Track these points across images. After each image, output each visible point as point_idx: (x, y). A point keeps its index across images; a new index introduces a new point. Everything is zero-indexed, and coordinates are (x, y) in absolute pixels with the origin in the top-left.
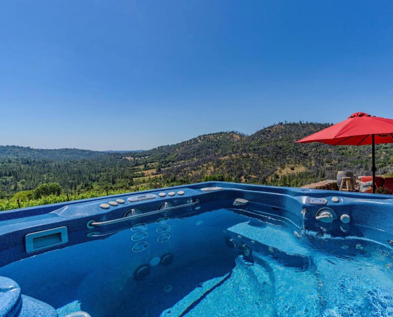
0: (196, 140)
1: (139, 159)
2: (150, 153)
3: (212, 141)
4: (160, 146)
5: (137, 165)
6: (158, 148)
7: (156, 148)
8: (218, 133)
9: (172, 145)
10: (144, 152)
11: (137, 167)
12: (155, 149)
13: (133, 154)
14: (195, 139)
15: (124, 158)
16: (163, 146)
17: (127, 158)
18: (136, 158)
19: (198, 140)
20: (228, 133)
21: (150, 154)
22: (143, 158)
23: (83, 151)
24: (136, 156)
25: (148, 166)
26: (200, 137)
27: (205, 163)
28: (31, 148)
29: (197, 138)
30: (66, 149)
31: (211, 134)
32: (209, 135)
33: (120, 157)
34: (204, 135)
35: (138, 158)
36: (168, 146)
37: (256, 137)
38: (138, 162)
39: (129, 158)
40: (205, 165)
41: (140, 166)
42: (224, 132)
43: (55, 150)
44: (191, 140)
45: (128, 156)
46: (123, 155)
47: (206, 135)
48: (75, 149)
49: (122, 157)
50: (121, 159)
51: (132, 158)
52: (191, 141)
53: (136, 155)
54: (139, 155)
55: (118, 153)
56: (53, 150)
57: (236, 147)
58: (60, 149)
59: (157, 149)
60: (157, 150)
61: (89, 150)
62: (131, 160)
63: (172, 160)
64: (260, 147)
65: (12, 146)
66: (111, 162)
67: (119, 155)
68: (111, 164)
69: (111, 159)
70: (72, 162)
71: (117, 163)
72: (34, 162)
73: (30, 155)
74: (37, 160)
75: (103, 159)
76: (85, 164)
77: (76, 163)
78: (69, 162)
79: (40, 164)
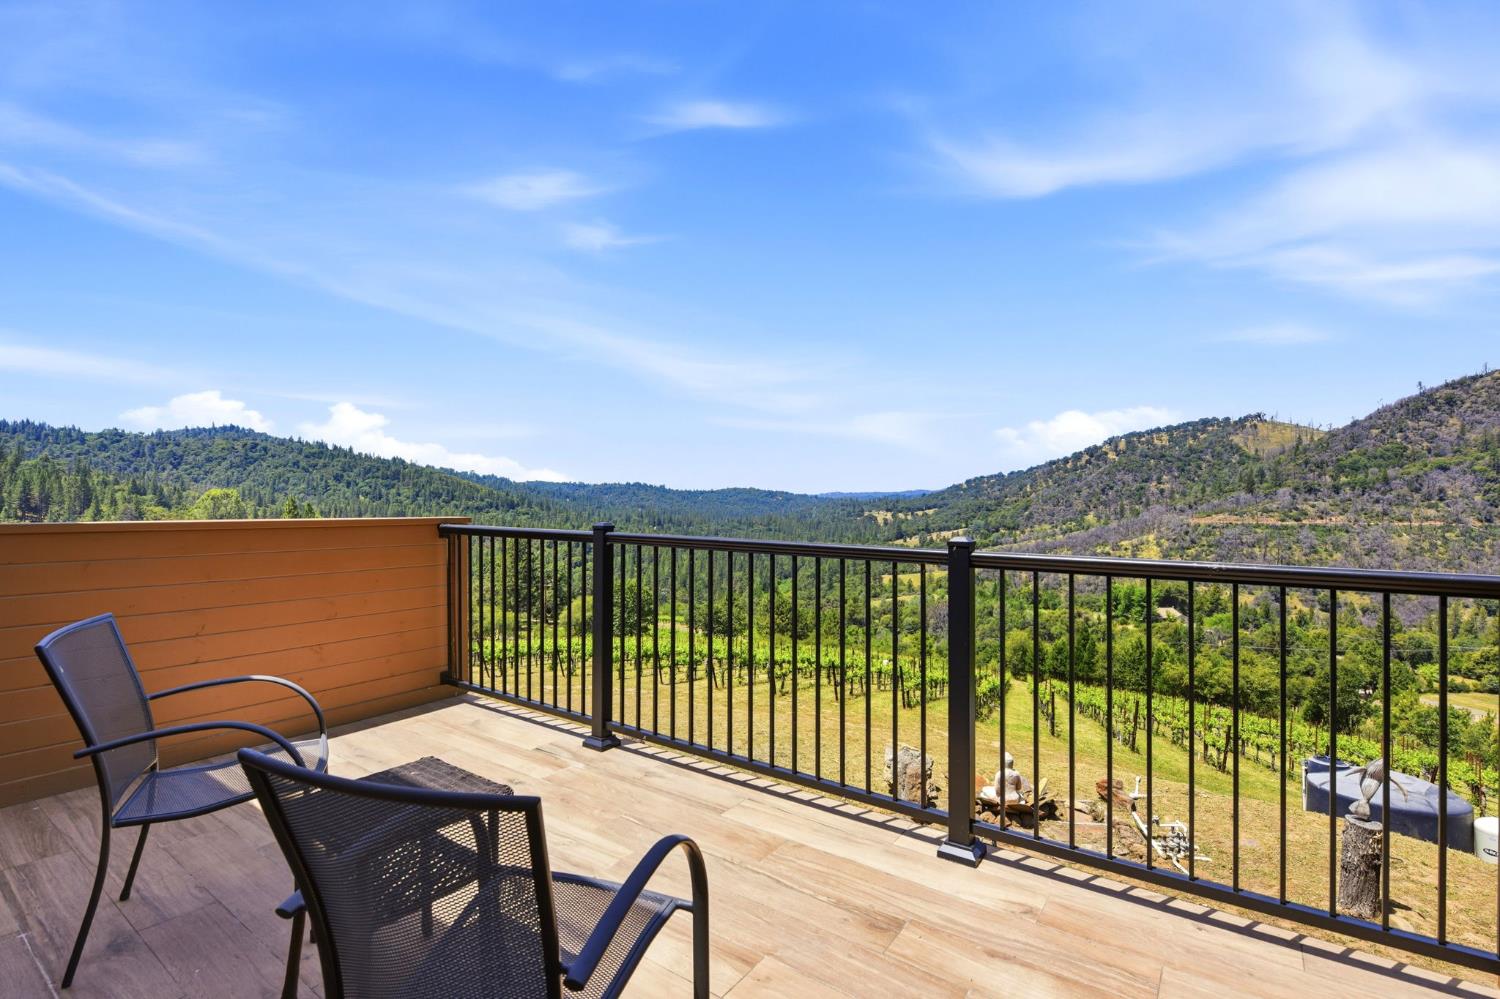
0: (1099, 452)
1: (909, 517)
2: (942, 499)
3: (1163, 456)
4: (972, 477)
5: (900, 535)
6: (968, 482)
7: (961, 485)
8: (1189, 424)
9: (1012, 473)
10: (924, 495)
11: (900, 541)
12: (957, 487)
13: (892, 502)
14: (1092, 451)
15: (866, 514)
16: (982, 477)
17: (875, 513)
18: (901, 516)
19: (1106, 453)
20: (1236, 423)
21: (941, 502)
22: (920, 513)
23: (771, 494)
24: (899, 508)
25: (932, 540)
26: (1111, 441)
27: (1125, 537)
28: (667, 487)
29: (1101, 448)
30: (735, 489)
31: (1158, 430)
32: (1150, 432)
33: (857, 510)
34: (1133, 434)
35: (906, 515)
36: (1000, 475)
37: (1375, 432)
38: (903, 527)
39: (881, 516)
40: (1125, 543)
41: (908, 539)
42: (1215, 419)
43: (712, 492)
44: (1081, 453)
45: (878, 509)
46: (866, 504)
47: (1140, 435)
48: (751, 491)
49: (863, 511)
50: (859, 516)
51: (889, 516)
52: (1077, 456)
53: (901, 505)
54: (908, 505)
55: (851, 499)
56: (708, 492)
57: (1267, 473)
58: (723, 490)
59: (965, 486)
60: (964, 490)
61: (783, 492)
62: (886, 521)
63: (1008, 522)
64: (1391, 472)
66: (833, 525)
67: (854, 507)
68: (832, 531)
69: (834, 518)
70: (744, 524)
71: (847, 529)
72: (670, 521)
73: (664, 506)
74: (675, 518)
75: (814, 516)
76: (770, 530)
77: (751, 525)
78: (736, 524)
79: (680, 526)
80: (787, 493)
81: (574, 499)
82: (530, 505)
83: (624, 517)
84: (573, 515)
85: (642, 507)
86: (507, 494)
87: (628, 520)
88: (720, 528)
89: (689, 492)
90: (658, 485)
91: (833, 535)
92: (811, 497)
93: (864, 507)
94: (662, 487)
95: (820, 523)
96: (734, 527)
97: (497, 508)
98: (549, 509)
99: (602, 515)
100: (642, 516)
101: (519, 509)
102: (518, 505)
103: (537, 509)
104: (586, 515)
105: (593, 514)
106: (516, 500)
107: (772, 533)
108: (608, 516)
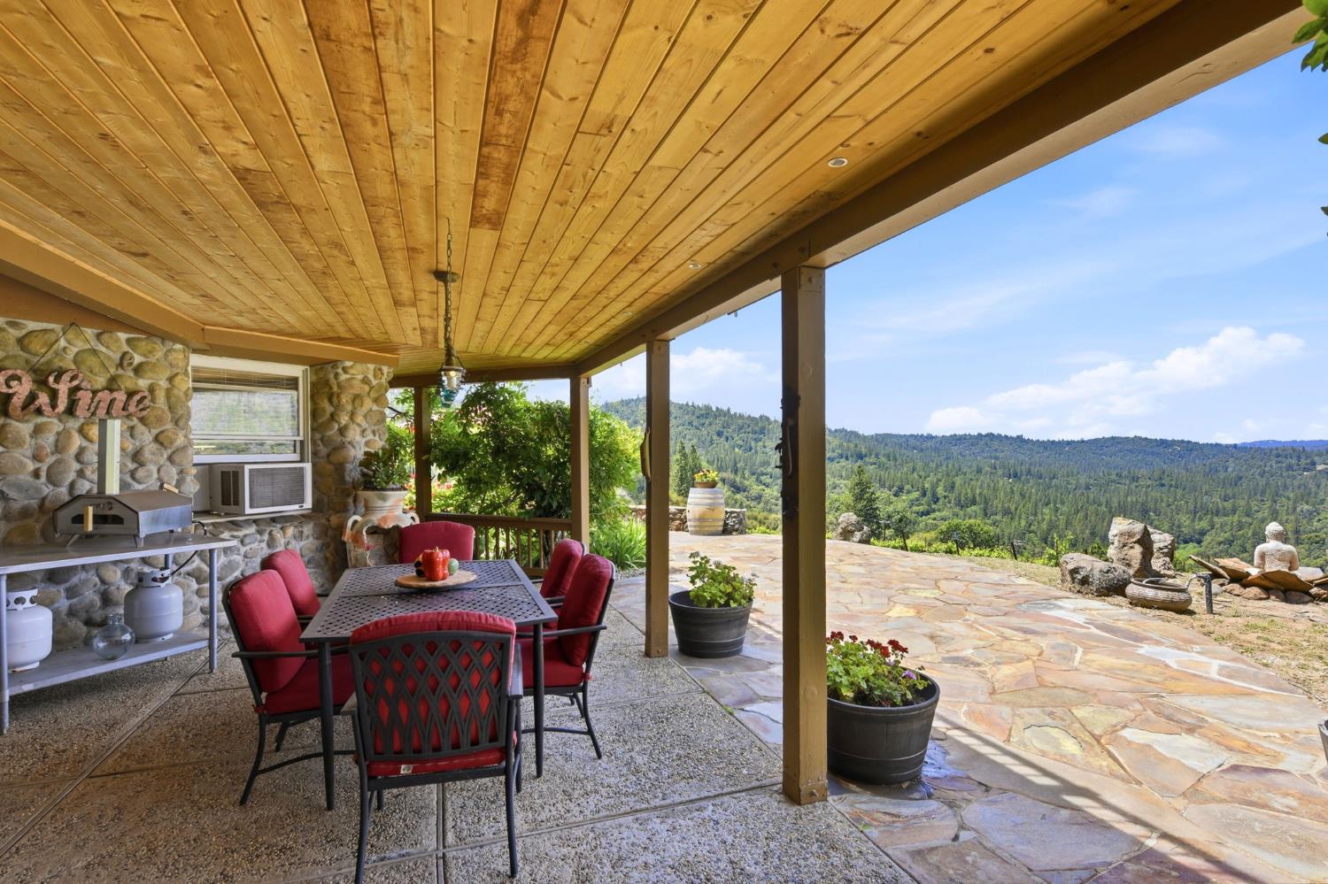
23: (1163, 442)
28: (1026, 437)
30: (1113, 438)
33: (1303, 462)
43: (1083, 441)
46: (1320, 455)
48: (1137, 439)
49: (1314, 464)
55: (1294, 450)
61: (1183, 441)
65: (988, 435)
66: (1262, 482)
67: (1299, 458)
68: (1261, 488)
69: (1264, 472)
70: (1126, 477)
71: (1285, 487)
72: (1029, 472)
73: (1021, 457)
74: (1034, 470)
75: (1230, 470)
76: (1163, 485)
77: (1135, 479)
78: (1114, 477)
79: (1040, 478)
80: (1189, 442)
81: (922, 450)
82: (877, 456)
83: (974, 468)
84: (920, 465)
85: (996, 458)
86: (856, 446)
87: (979, 471)
88: (1092, 481)
89: (1053, 442)
90: (1015, 435)
91: (1263, 493)
92: (1227, 446)
93: (1316, 459)
94: (1020, 438)
95: (1241, 478)
96: (1114, 481)
97: (847, 459)
98: (895, 459)
99: (950, 466)
100: (995, 468)
101: (867, 459)
102: (866, 456)
103: (883, 459)
104: (933, 465)
105: (941, 465)
106: (864, 451)
107: (1164, 489)
108: (956, 466)
